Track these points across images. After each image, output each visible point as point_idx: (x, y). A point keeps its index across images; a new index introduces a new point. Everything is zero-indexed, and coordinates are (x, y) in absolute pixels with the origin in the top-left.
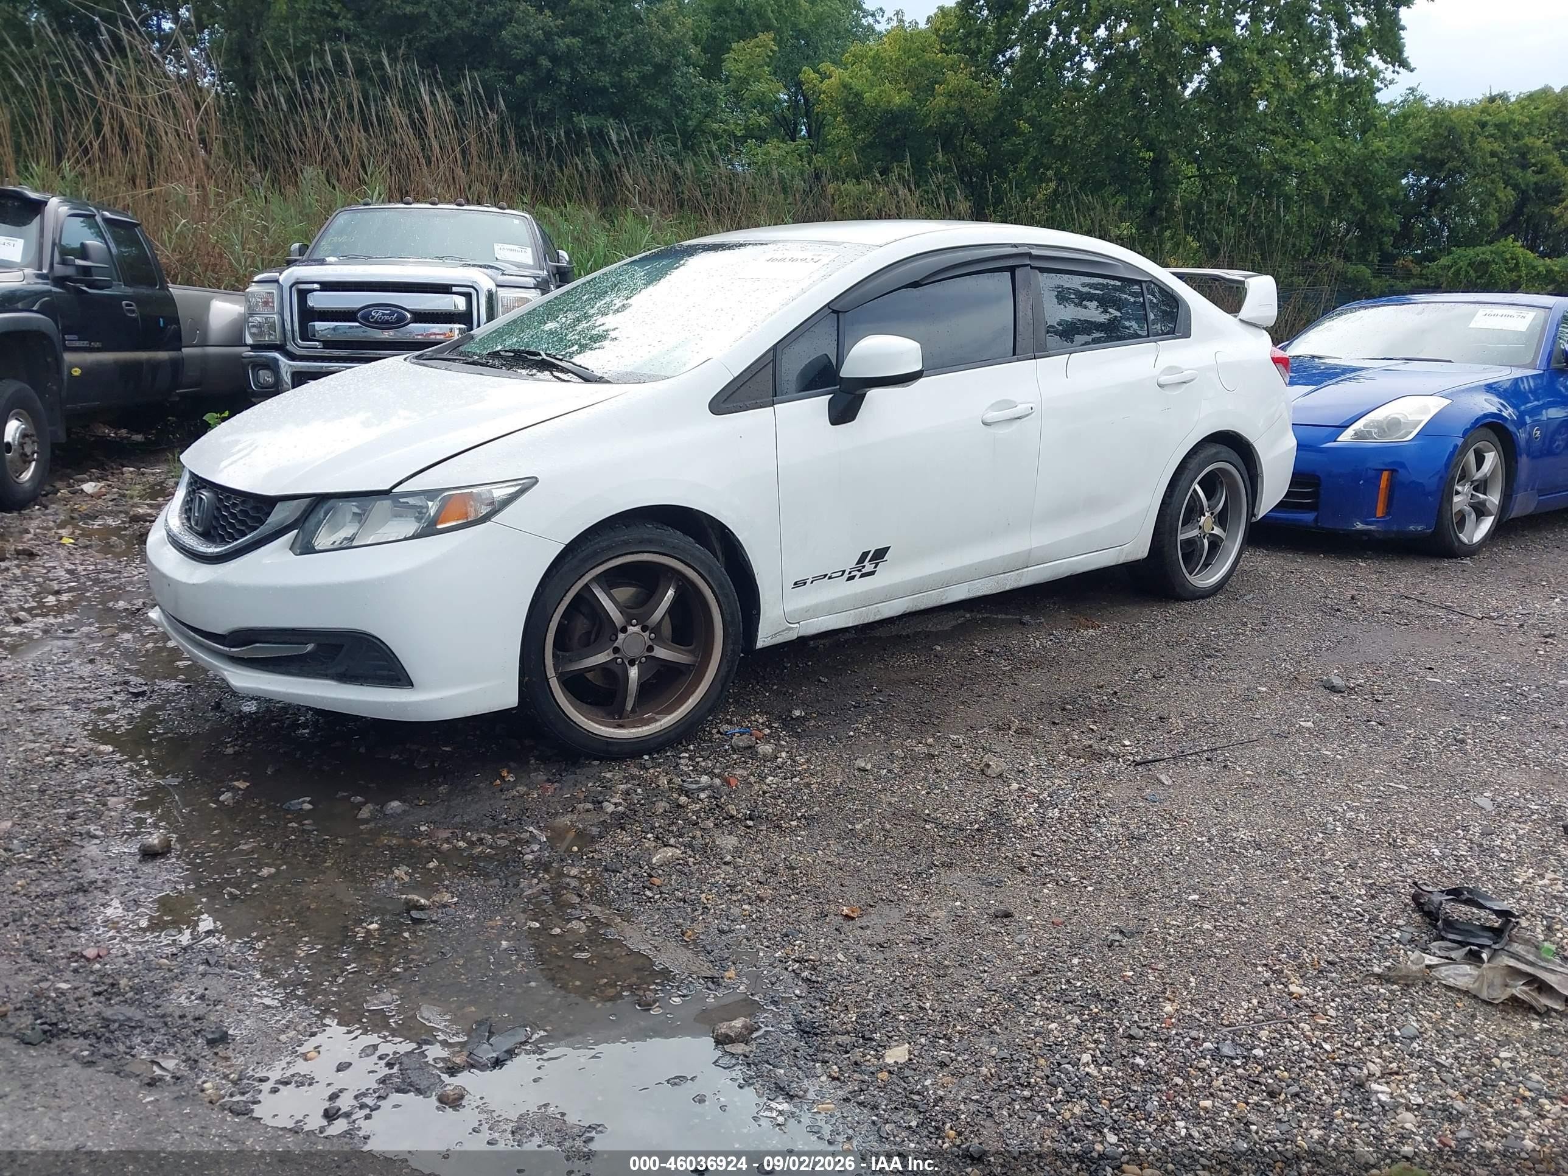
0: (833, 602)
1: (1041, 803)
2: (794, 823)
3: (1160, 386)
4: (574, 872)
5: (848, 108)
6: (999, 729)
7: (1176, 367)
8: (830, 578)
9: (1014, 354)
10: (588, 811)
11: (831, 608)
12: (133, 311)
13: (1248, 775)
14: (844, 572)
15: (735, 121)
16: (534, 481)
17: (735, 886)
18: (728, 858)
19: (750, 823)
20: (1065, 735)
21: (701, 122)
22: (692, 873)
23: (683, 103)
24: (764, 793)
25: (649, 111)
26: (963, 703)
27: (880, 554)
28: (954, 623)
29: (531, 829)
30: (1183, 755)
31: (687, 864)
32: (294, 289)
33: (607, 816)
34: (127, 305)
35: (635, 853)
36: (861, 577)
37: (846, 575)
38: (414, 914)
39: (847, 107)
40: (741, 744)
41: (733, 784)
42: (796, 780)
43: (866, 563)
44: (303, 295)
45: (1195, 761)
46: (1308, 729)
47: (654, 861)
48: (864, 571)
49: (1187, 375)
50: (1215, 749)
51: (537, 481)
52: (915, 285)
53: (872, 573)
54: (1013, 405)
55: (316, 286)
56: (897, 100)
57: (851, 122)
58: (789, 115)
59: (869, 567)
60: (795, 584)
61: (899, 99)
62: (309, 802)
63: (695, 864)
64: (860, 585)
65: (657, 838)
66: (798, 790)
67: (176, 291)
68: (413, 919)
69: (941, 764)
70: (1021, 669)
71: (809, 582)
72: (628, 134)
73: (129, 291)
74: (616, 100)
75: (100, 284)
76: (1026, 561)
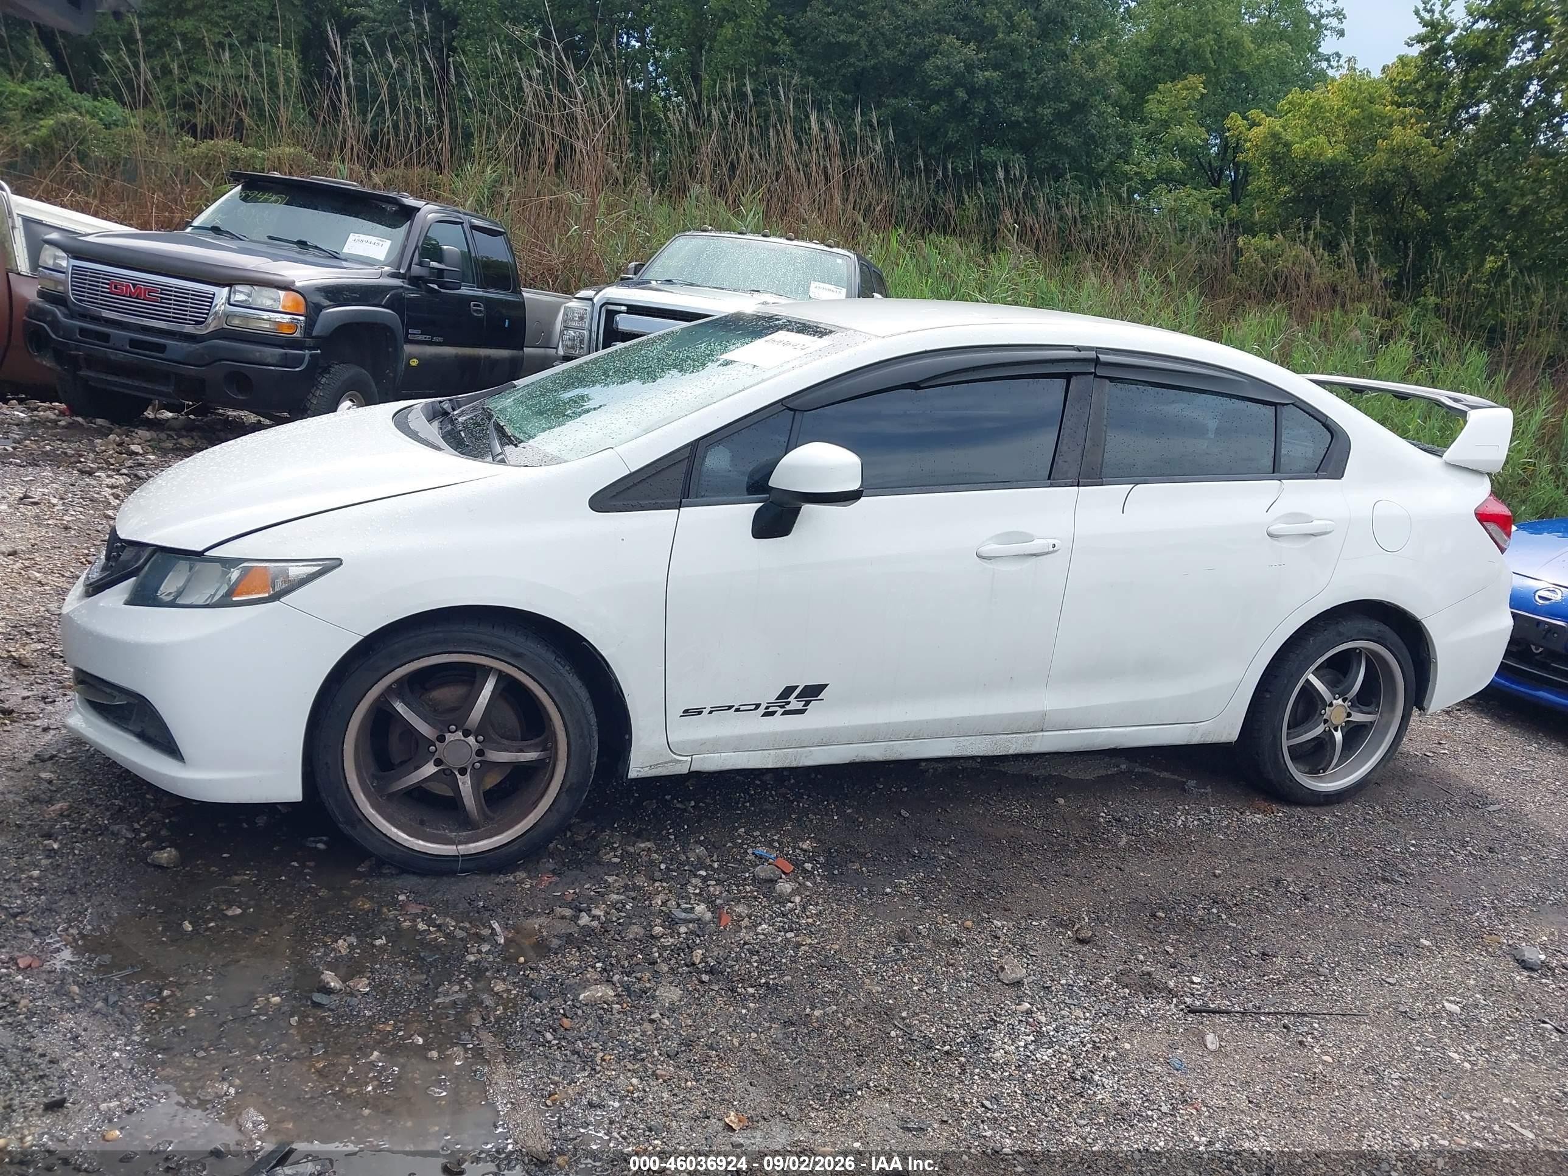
0: (741, 738)
1: (1039, 1034)
2: (751, 990)
3: (1270, 535)
4: (499, 987)
5: (1275, 159)
6: (1060, 924)
7: (1301, 514)
8: (737, 710)
9: (1049, 478)
10: (563, 917)
11: (739, 745)
12: (480, 311)
13: (1324, 1063)
14: (758, 706)
15: (1150, 166)
16: (338, 562)
17: (641, 1052)
18: (656, 1016)
19: (705, 978)
20: (1132, 952)
21: (1112, 163)
22: (609, 1023)
23: (1095, 142)
24: (745, 943)
25: (1058, 148)
26: (1041, 880)
27: (812, 692)
28: (1102, 772)
29: (496, 925)
30: (1258, 1012)
31: (610, 1011)
32: (603, 308)
33: (577, 929)
34: (475, 305)
35: (573, 981)
36: (784, 714)
37: (762, 710)
38: (318, 997)
39: (1272, 158)
40: (762, 875)
41: (723, 923)
42: (790, 935)
43: (791, 699)
44: (611, 315)
45: (1268, 1024)
46: (1451, 1014)
47: (581, 997)
48: (788, 708)
49: (1317, 525)
50: (1304, 1015)
51: (341, 564)
52: (915, 386)
53: (801, 712)
54: (1030, 538)
55: (624, 308)
56: (1330, 154)
57: (1275, 173)
58: (1216, 164)
59: (795, 704)
60: (686, 711)
61: (1332, 151)
62: (325, 843)
63: (619, 1013)
64: (780, 724)
65: (605, 970)
66: (783, 949)
67: (528, 294)
68: (314, 1003)
69: (962, 956)
70: (1140, 850)
71: (705, 712)
72: (1017, 174)
73: (480, 293)
74: (1028, 135)
75: (448, 285)
76: (1041, 724)
